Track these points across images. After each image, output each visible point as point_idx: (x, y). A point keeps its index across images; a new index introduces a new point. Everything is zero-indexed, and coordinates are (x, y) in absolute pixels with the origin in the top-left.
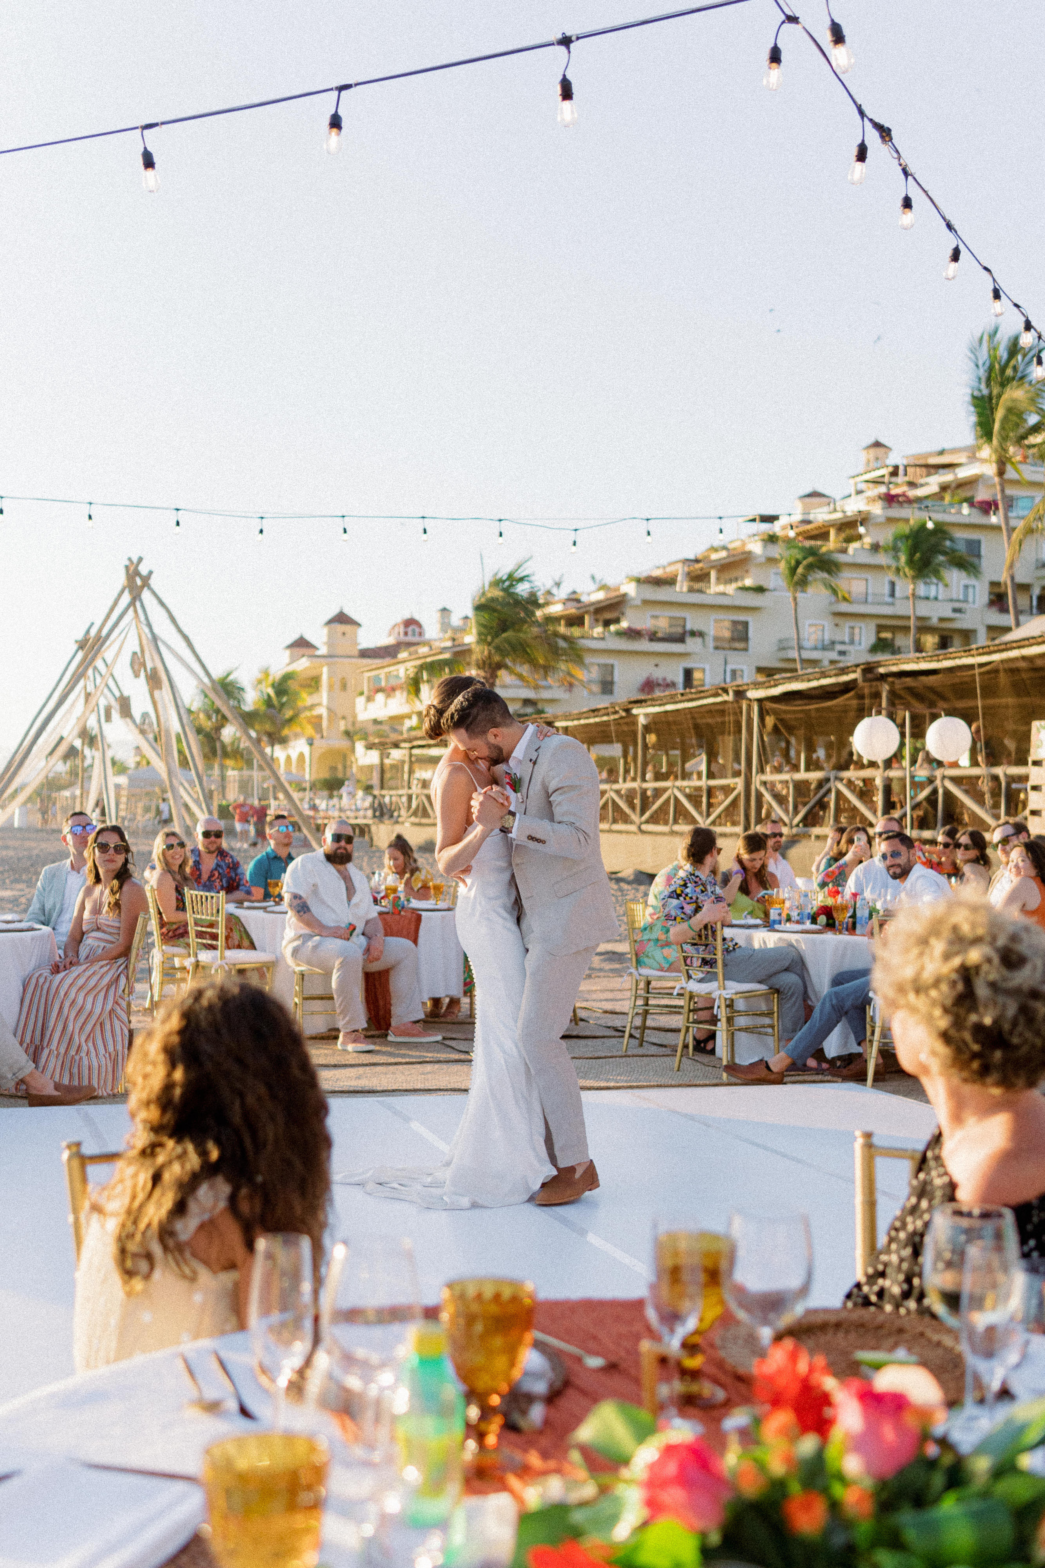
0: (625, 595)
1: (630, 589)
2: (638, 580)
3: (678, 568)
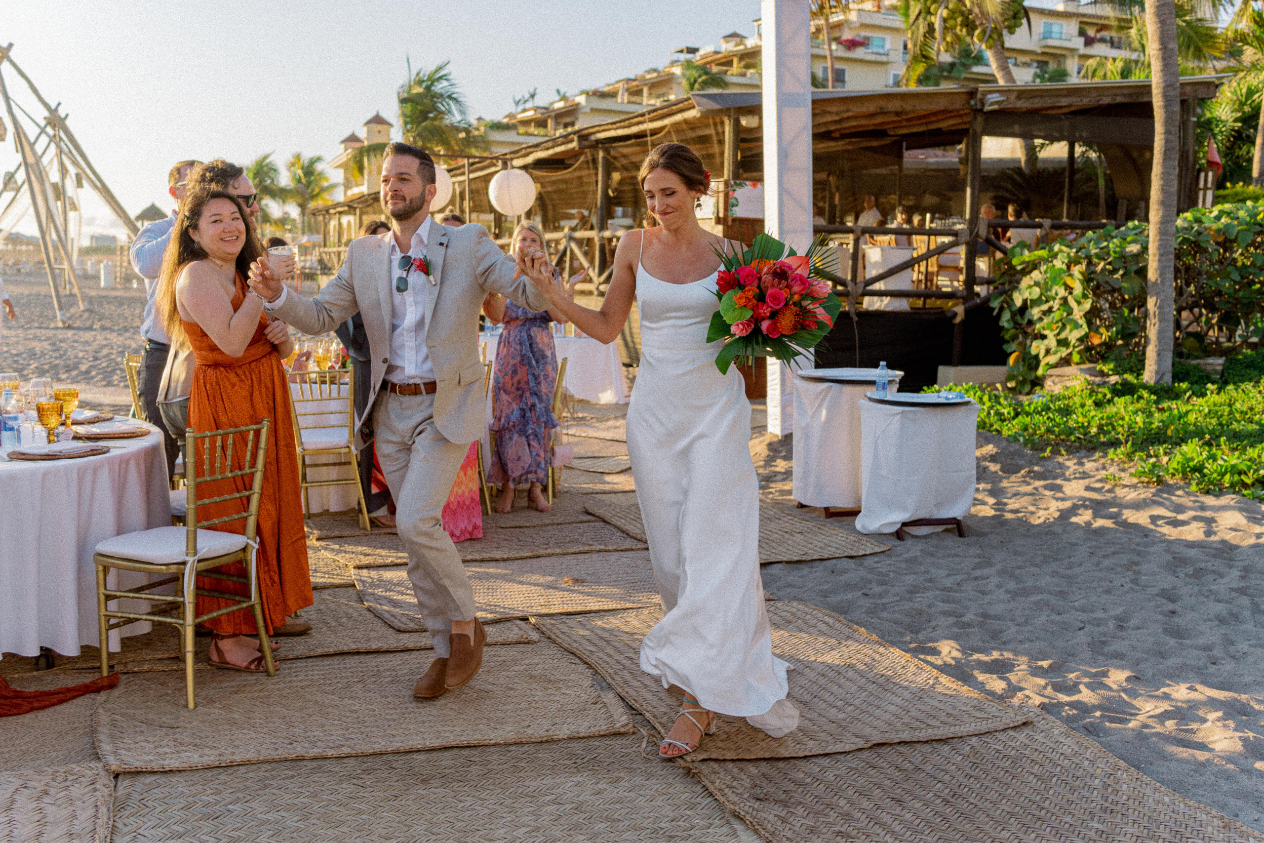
0: (578, 104)
1: (581, 99)
2: (587, 94)
3: (620, 85)
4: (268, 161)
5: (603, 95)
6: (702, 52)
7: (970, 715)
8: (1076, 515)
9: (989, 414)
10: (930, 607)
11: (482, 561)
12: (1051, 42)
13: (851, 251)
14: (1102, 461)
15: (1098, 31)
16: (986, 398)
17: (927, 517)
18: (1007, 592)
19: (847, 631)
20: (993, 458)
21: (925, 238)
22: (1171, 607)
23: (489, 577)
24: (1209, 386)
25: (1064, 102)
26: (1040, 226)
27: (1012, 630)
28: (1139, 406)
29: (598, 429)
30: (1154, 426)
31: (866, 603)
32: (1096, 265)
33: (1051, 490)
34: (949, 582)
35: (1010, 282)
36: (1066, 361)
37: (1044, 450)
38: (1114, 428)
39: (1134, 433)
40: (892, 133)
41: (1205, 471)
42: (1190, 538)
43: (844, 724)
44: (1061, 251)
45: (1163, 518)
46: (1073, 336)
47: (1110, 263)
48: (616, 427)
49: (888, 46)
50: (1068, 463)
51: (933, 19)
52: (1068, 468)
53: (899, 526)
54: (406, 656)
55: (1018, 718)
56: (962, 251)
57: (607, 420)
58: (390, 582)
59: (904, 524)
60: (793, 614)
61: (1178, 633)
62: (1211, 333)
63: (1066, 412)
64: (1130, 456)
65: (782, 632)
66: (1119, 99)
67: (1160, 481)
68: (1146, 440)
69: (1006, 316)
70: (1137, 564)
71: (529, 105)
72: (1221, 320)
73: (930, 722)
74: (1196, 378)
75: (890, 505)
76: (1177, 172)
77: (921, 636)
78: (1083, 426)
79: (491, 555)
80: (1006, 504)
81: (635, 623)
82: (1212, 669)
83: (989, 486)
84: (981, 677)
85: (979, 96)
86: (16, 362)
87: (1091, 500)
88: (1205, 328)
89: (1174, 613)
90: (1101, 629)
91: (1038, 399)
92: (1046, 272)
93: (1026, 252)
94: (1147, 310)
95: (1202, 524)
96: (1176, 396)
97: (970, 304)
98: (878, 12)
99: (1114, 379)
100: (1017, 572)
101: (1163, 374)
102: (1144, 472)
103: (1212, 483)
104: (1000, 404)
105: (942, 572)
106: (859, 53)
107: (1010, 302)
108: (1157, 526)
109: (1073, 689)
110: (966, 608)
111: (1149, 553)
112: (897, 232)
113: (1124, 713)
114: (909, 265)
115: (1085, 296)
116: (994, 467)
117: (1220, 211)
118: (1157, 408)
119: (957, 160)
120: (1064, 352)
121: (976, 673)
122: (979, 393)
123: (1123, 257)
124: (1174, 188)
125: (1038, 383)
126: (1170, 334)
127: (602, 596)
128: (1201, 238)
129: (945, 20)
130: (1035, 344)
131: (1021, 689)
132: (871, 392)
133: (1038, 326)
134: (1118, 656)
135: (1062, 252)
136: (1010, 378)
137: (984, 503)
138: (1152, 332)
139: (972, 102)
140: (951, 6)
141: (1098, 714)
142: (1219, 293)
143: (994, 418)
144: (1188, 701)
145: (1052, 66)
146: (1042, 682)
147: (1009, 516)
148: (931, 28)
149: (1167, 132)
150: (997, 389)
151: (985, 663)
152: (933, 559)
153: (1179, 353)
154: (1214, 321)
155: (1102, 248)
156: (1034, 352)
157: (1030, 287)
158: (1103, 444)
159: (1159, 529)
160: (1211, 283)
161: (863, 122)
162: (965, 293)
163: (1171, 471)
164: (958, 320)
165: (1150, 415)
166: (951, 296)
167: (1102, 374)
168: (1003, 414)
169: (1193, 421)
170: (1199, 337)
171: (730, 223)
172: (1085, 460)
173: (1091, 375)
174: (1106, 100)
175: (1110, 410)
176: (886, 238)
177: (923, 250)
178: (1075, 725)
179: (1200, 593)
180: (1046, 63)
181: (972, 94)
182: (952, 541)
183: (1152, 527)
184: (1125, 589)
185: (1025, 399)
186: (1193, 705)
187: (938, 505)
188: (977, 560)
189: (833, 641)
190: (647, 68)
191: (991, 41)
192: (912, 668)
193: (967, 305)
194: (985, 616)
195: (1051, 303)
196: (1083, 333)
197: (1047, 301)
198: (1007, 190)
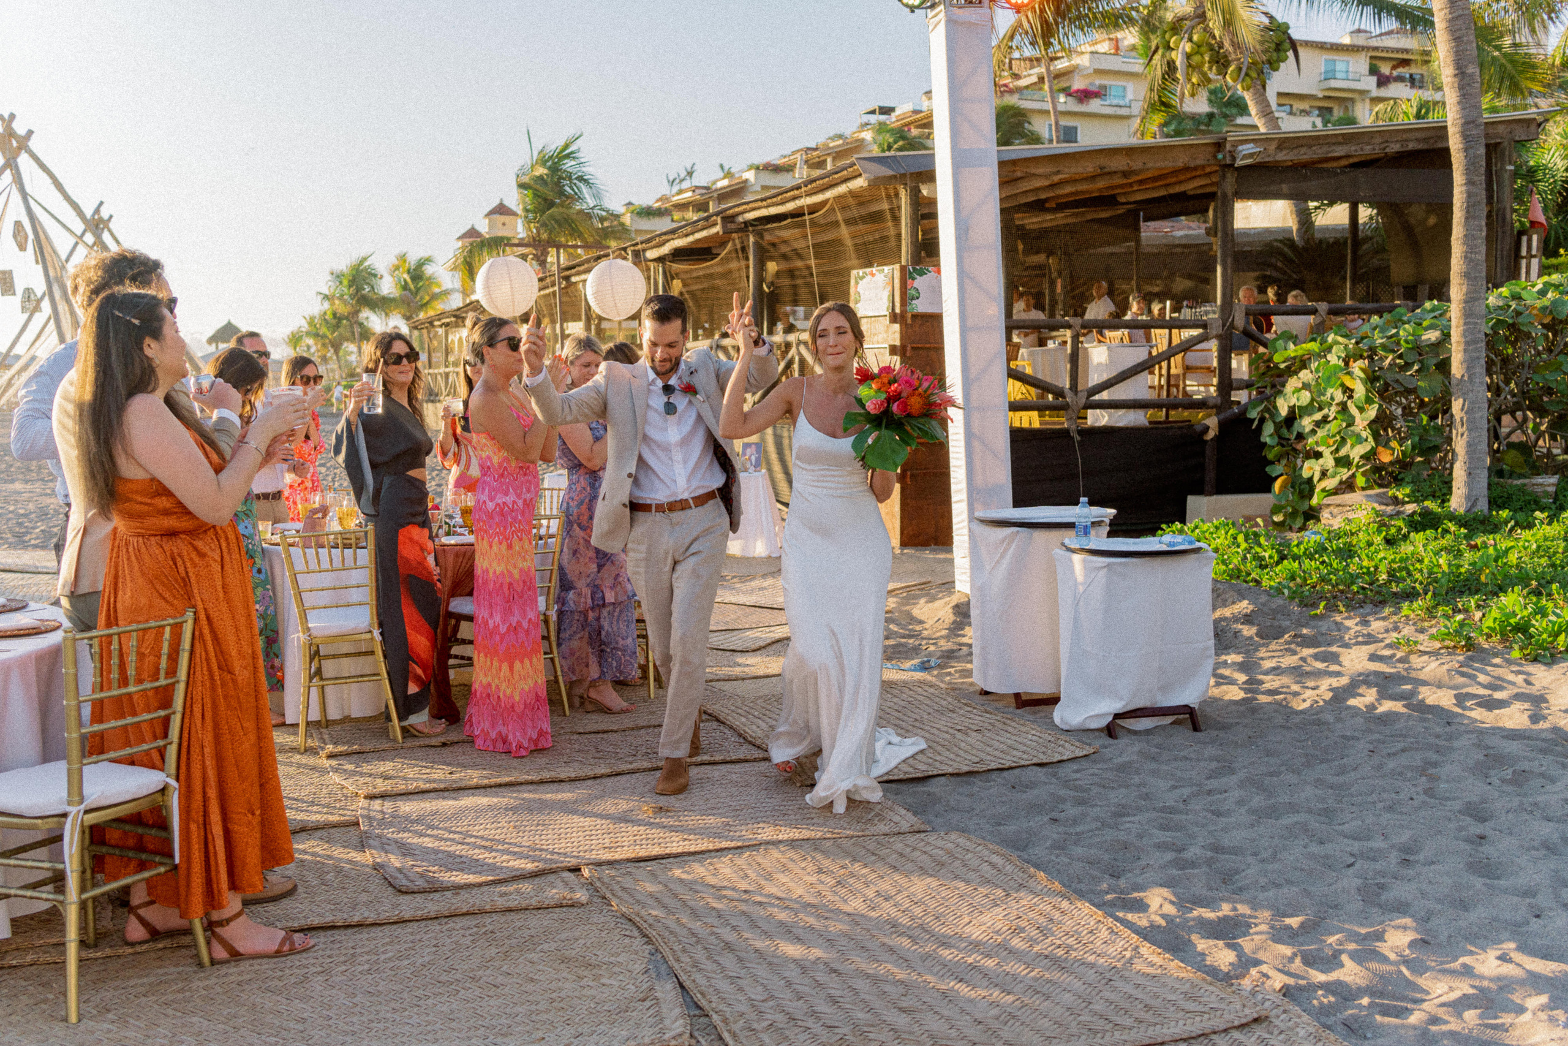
0: (746, 181)
1: (750, 176)
2: (758, 168)
3: (798, 155)
4: (366, 264)
5: (777, 169)
6: (898, 112)
7: (1179, 1009)
8: (1355, 695)
9: (1245, 558)
10: (1140, 836)
11: (542, 782)
12: (1334, 84)
13: (1069, 351)
14: (1395, 618)
15: (1394, 68)
16: (1241, 538)
17: (1148, 704)
18: (1252, 811)
19: (1019, 876)
20: (1248, 619)
21: (1167, 331)
22: (1477, 829)
23: (544, 806)
24: (1538, 514)
25: (1339, 151)
26: (1313, 312)
27: (1252, 871)
28: (1444, 542)
29: (738, 591)
30: (1463, 570)
31: (1053, 833)
32: (1382, 359)
33: (1324, 661)
34: (1171, 799)
35: (1273, 386)
36: (1348, 486)
37: (1315, 606)
38: (1409, 574)
39: (1436, 581)
40: (1122, 200)
41: (1532, 630)
42: (1509, 724)
43: (996, 1025)
44: (1337, 343)
45: (1475, 696)
46: (1357, 453)
47: (1400, 357)
48: (762, 589)
49: (1130, 96)
50: (1348, 623)
51: (1173, 54)
52: (1349, 628)
53: (1110, 718)
54: (398, 930)
55: (1247, 1011)
56: (1213, 345)
57: (753, 578)
58: (407, 818)
59: (1117, 716)
60: (948, 852)
61: (1487, 869)
62: (1541, 443)
63: (1347, 553)
64: (1430, 612)
65: (929, 880)
66: (1411, 146)
67: (1470, 645)
68: (1453, 589)
69: (1269, 429)
70: (1435, 765)
71: (686, 185)
72: (1552, 425)
73: (1119, 1020)
74: (1518, 505)
75: (1099, 690)
76: (1484, 234)
77: (1122, 883)
78: (1368, 573)
79: (553, 774)
80: (1262, 682)
81: (727, 871)
82: (1535, 925)
83: (1239, 658)
84: (1202, 944)
85: (1228, 147)
86: (20, 524)
87: (1376, 673)
88: (1533, 437)
89: (1482, 837)
90: (1378, 866)
91: (1311, 537)
92: (1317, 371)
93: (1292, 346)
94: (1452, 416)
95: (1527, 706)
96: (1494, 528)
97: (1228, 414)
98: (1116, 54)
99: (1410, 508)
100: (1267, 781)
101: (1476, 500)
102: (1449, 634)
103: (1541, 647)
104: (1260, 545)
105: (1163, 784)
106: (1094, 105)
107: (1272, 410)
108: (1464, 708)
109: (1332, 961)
110: (1192, 837)
111: (1453, 749)
112: (1133, 325)
113: (1404, 998)
114: (1146, 366)
115: (1369, 401)
116: (1248, 631)
117: (1545, 284)
118: (1469, 545)
119: (1202, 231)
120: (1344, 474)
121: (1194, 937)
122: (1231, 532)
123: (1418, 348)
124: (1481, 256)
125: (1312, 515)
126: (1484, 447)
127: (693, 831)
128: (1520, 320)
129: (1188, 56)
130: (1307, 464)
131: (1257, 963)
132: (1070, 539)
133: (1311, 441)
134: (1401, 908)
135: (1339, 345)
136: (1276, 510)
137: (1232, 682)
138: (1460, 445)
139: (1220, 156)
140: (1195, 38)
141: (1365, 1001)
142: (1549, 391)
143: (1250, 565)
144: (1499, 978)
145: (1337, 113)
146: (1287, 951)
147: (1263, 699)
148: (1171, 66)
149: (1470, 182)
150: (1257, 525)
151: (1210, 922)
152: (1154, 766)
153: (1497, 472)
154: (1543, 428)
155: (1391, 337)
156: (1306, 474)
157: (1297, 390)
158: (1395, 594)
159: (1468, 713)
160: (1537, 378)
161: (1083, 187)
162: (1219, 401)
163: (1486, 631)
164: (1211, 435)
165: (1459, 554)
166: (1202, 404)
167: (1396, 501)
168: (1263, 559)
169: (1515, 562)
170: (1524, 449)
171: (909, 321)
172: (1371, 618)
173: (1381, 504)
174: (1395, 148)
175: (1406, 549)
176: (1118, 334)
177: (1163, 346)
178: (1331, 1021)
179: (1522, 808)
180: (1330, 110)
181: (1219, 145)
182: (1184, 736)
183: (1459, 711)
184: (1416, 803)
185: (1294, 537)
186: (1505, 984)
187: (1164, 689)
188: (1214, 765)
189: (999, 892)
190: (832, 134)
191: (1248, 79)
192: (1104, 934)
193: (1222, 416)
194: (1217, 849)
195: (1326, 411)
196: (1368, 448)
197: (1320, 409)
198: (1276, 268)
